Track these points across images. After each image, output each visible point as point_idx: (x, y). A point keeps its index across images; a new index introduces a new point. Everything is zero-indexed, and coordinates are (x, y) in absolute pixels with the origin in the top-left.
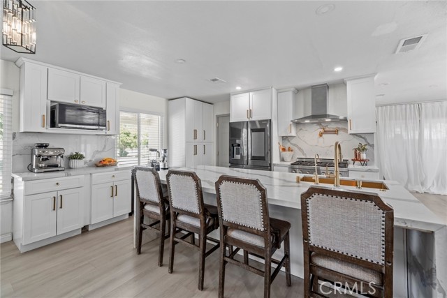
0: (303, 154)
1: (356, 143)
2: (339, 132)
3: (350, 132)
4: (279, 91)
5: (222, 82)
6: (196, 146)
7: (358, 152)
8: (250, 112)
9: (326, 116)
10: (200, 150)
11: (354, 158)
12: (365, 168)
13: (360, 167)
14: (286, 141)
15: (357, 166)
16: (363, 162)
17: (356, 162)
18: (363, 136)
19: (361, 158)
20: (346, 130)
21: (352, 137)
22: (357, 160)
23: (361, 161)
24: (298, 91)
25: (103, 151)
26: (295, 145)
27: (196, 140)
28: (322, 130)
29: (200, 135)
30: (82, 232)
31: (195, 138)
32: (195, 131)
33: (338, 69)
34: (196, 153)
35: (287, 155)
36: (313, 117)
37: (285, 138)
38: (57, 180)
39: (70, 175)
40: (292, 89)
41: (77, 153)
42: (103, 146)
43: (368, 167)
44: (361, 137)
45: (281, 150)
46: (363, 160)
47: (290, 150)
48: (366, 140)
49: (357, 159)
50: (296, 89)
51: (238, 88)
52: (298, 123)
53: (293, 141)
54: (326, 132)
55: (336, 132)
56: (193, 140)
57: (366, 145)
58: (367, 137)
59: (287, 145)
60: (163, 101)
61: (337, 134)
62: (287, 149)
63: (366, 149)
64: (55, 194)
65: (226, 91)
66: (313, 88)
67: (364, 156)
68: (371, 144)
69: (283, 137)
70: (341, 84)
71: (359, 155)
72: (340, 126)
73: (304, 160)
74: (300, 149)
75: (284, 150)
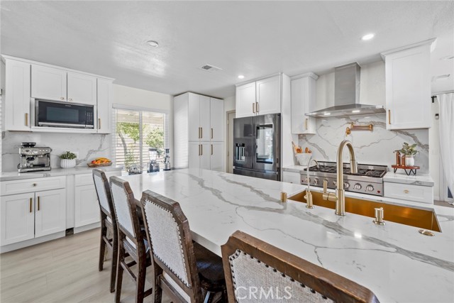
0: (325, 156)
1: (399, 142)
2: (374, 128)
3: (388, 127)
4: (292, 78)
5: (217, 70)
6: (201, 147)
7: (402, 155)
8: (256, 106)
9: (354, 106)
10: (206, 149)
11: (395, 164)
12: (412, 178)
13: (405, 177)
14: (304, 141)
15: (400, 175)
16: (408, 170)
17: (399, 170)
18: (410, 132)
19: (407, 164)
20: (383, 125)
21: (393, 134)
22: (400, 167)
23: (405, 168)
24: (318, 76)
25: (99, 150)
26: (314, 145)
27: (202, 140)
28: (350, 126)
29: (206, 133)
30: (66, 235)
31: (201, 136)
32: (201, 130)
33: (368, 37)
34: (201, 153)
35: (303, 157)
36: (337, 108)
37: (302, 137)
38: (34, 181)
39: (50, 176)
40: (310, 74)
41: (68, 153)
42: (99, 146)
43: (418, 178)
44: (408, 134)
45: (296, 152)
46: (408, 167)
47: (307, 151)
48: (415, 138)
49: (400, 164)
50: (315, 74)
51: (241, 77)
52: (317, 118)
53: (312, 140)
54: (356, 128)
55: (370, 127)
56: (198, 139)
57: (414, 145)
58: (417, 134)
59: (305, 145)
60: (167, 98)
61: (372, 130)
62: (303, 149)
63: (416, 152)
64: (32, 196)
65: (229, 81)
66: (337, 70)
67: (410, 161)
68: (423, 143)
69: (299, 135)
70: (378, 61)
71: (404, 159)
72: (376, 119)
73: (326, 164)
74: (320, 150)
75: (299, 151)
